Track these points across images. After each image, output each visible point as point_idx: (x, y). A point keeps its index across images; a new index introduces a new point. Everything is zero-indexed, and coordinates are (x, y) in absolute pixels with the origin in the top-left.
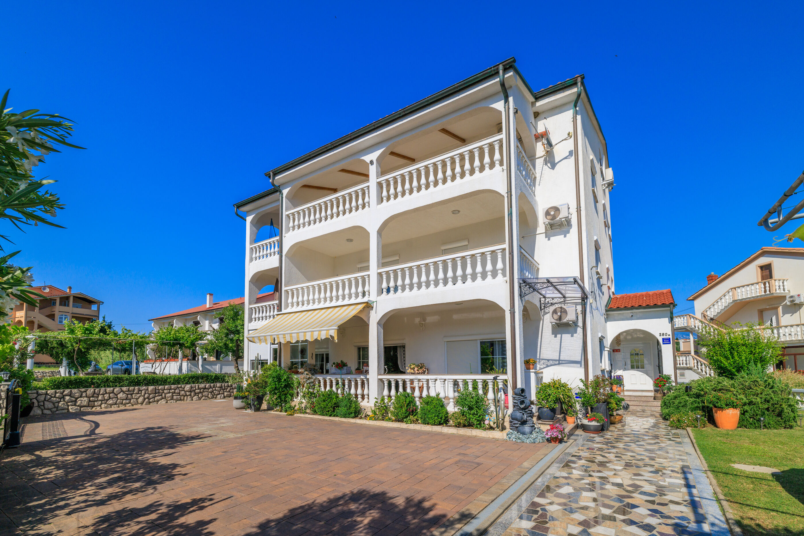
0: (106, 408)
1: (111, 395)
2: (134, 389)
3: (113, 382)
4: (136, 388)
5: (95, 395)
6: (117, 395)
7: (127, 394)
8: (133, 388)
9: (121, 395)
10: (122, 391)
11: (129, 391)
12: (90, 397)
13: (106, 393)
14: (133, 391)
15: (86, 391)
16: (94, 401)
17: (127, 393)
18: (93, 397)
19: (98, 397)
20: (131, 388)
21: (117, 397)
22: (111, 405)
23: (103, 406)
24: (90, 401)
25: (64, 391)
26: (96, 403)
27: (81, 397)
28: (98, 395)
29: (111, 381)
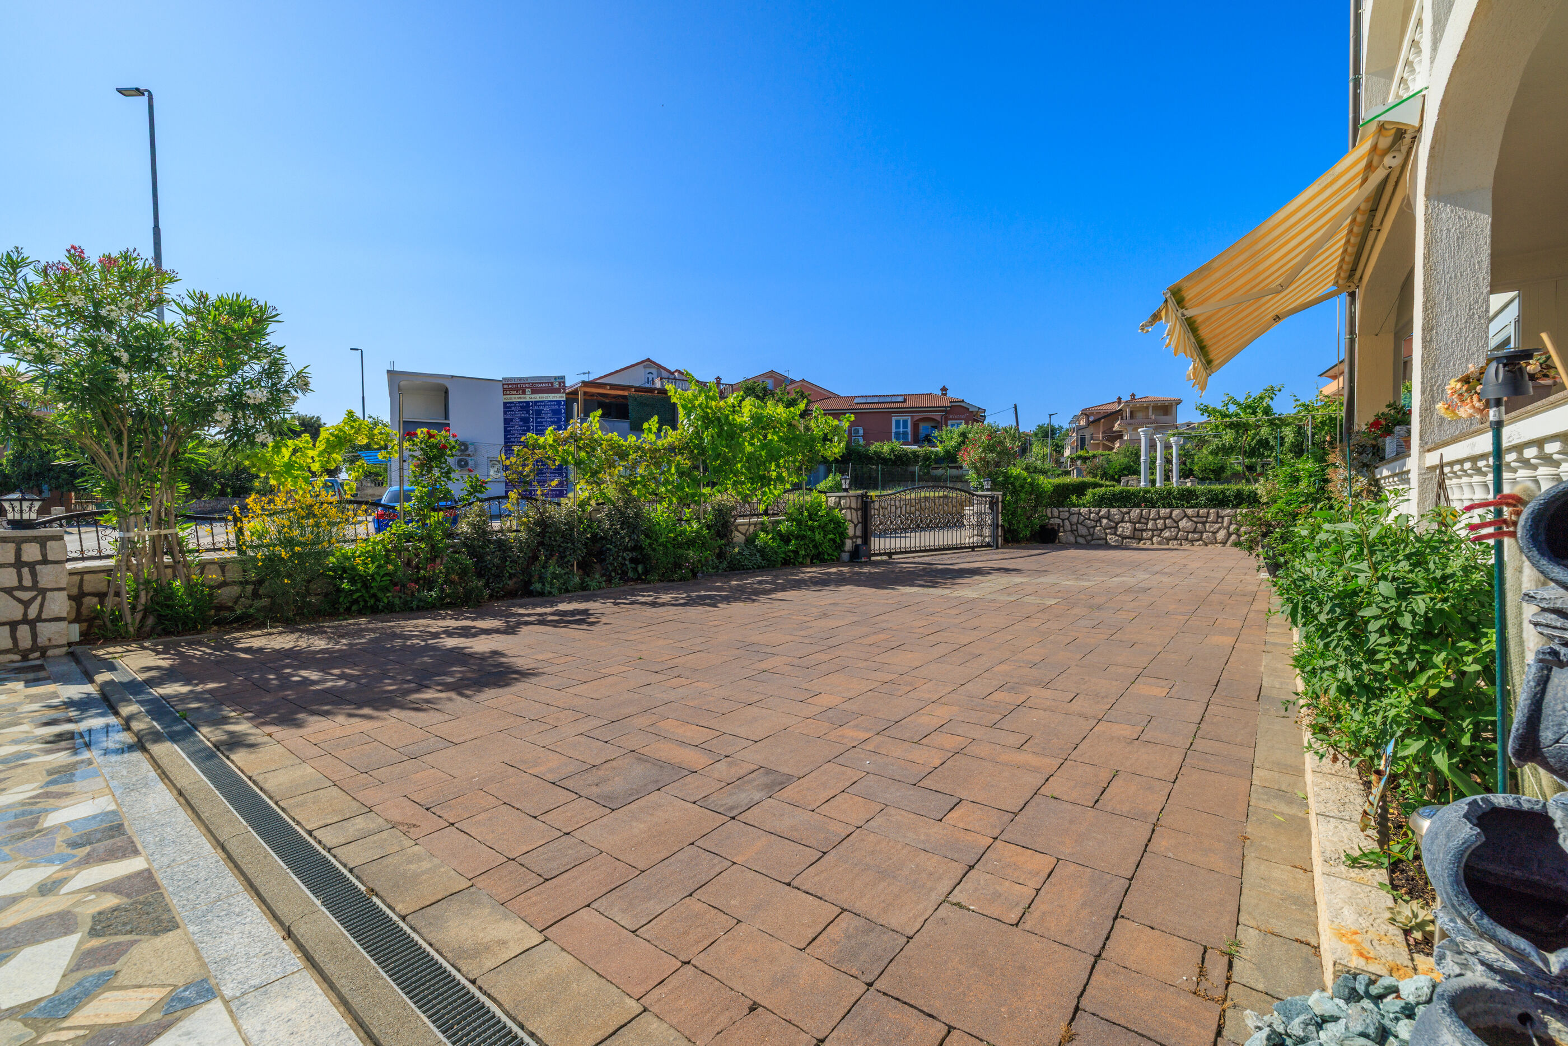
0: (1159, 543)
1: (1167, 521)
2: (1208, 513)
3: (1179, 499)
4: (1212, 511)
5: (1143, 520)
6: (1177, 522)
7: (1196, 523)
8: (1206, 510)
9: (1183, 524)
10: (1186, 515)
11: (1198, 516)
12: (1134, 523)
13: (1159, 518)
14: (1207, 517)
15: (1128, 513)
16: (1142, 531)
17: (1195, 519)
18: (1139, 522)
19: (1147, 524)
20: (1203, 511)
21: (1178, 527)
22: (1168, 540)
23: (1155, 539)
24: (1135, 529)
25: (1100, 511)
26: (1144, 534)
27: (1122, 521)
28: (1148, 519)
29: (1175, 498)
